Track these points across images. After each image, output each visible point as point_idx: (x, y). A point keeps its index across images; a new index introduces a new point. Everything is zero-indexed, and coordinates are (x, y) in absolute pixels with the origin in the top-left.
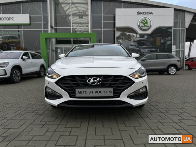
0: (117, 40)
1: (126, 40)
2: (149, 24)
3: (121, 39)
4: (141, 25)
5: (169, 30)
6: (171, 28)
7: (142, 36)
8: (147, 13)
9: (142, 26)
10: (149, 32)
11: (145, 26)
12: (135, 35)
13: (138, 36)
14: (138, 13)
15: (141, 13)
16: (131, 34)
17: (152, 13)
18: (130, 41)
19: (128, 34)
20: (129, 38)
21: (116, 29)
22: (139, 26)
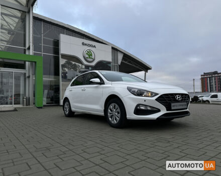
0: (62, 68)
1: (72, 70)
2: (93, 57)
3: (66, 67)
4: (87, 56)
5: (109, 65)
6: (109, 63)
7: (87, 67)
8: (91, 46)
9: (87, 58)
10: (93, 64)
11: (90, 58)
12: (80, 65)
13: (84, 67)
14: (83, 44)
15: (86, 45)
16: (77, 64)
17: (95, 47)
18: (76, 70)
19: (74, 63)
20: (75, 67)
21: (60, 56)
22: (84, 57)
